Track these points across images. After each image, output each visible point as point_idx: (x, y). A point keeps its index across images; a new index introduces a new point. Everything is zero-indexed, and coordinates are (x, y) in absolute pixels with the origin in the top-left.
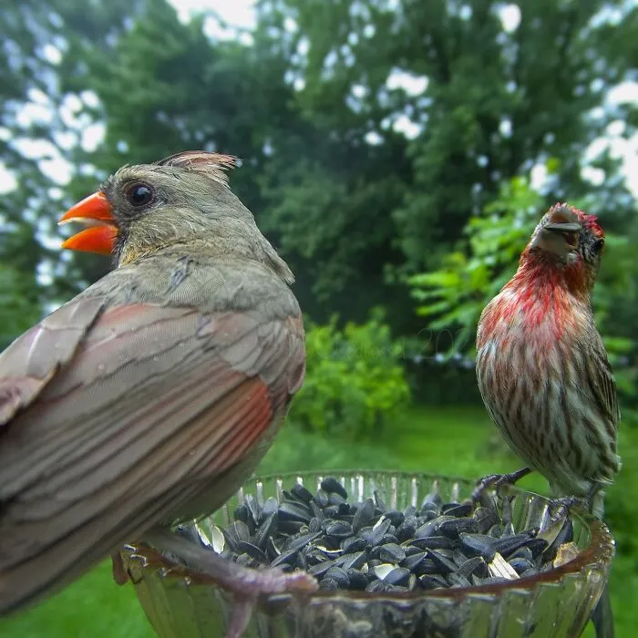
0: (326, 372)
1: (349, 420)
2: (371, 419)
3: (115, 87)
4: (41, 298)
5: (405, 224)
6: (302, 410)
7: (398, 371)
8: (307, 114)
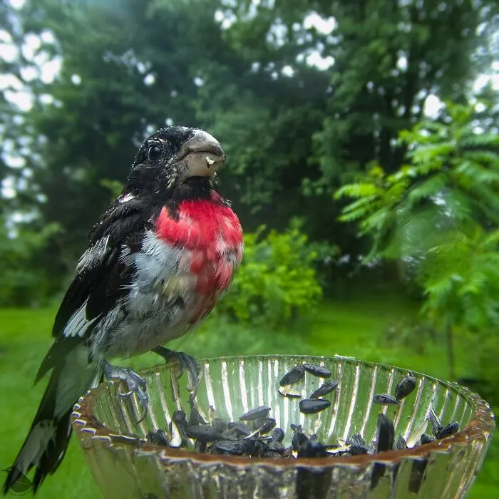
0: (250, 273)
1: (268, 312)
2: (288, 313)
3: (70, 28)
4: (5, 209)
5: (320, 144)
6: (229, 304)
7: (311, 272)
8: (237, 46)
